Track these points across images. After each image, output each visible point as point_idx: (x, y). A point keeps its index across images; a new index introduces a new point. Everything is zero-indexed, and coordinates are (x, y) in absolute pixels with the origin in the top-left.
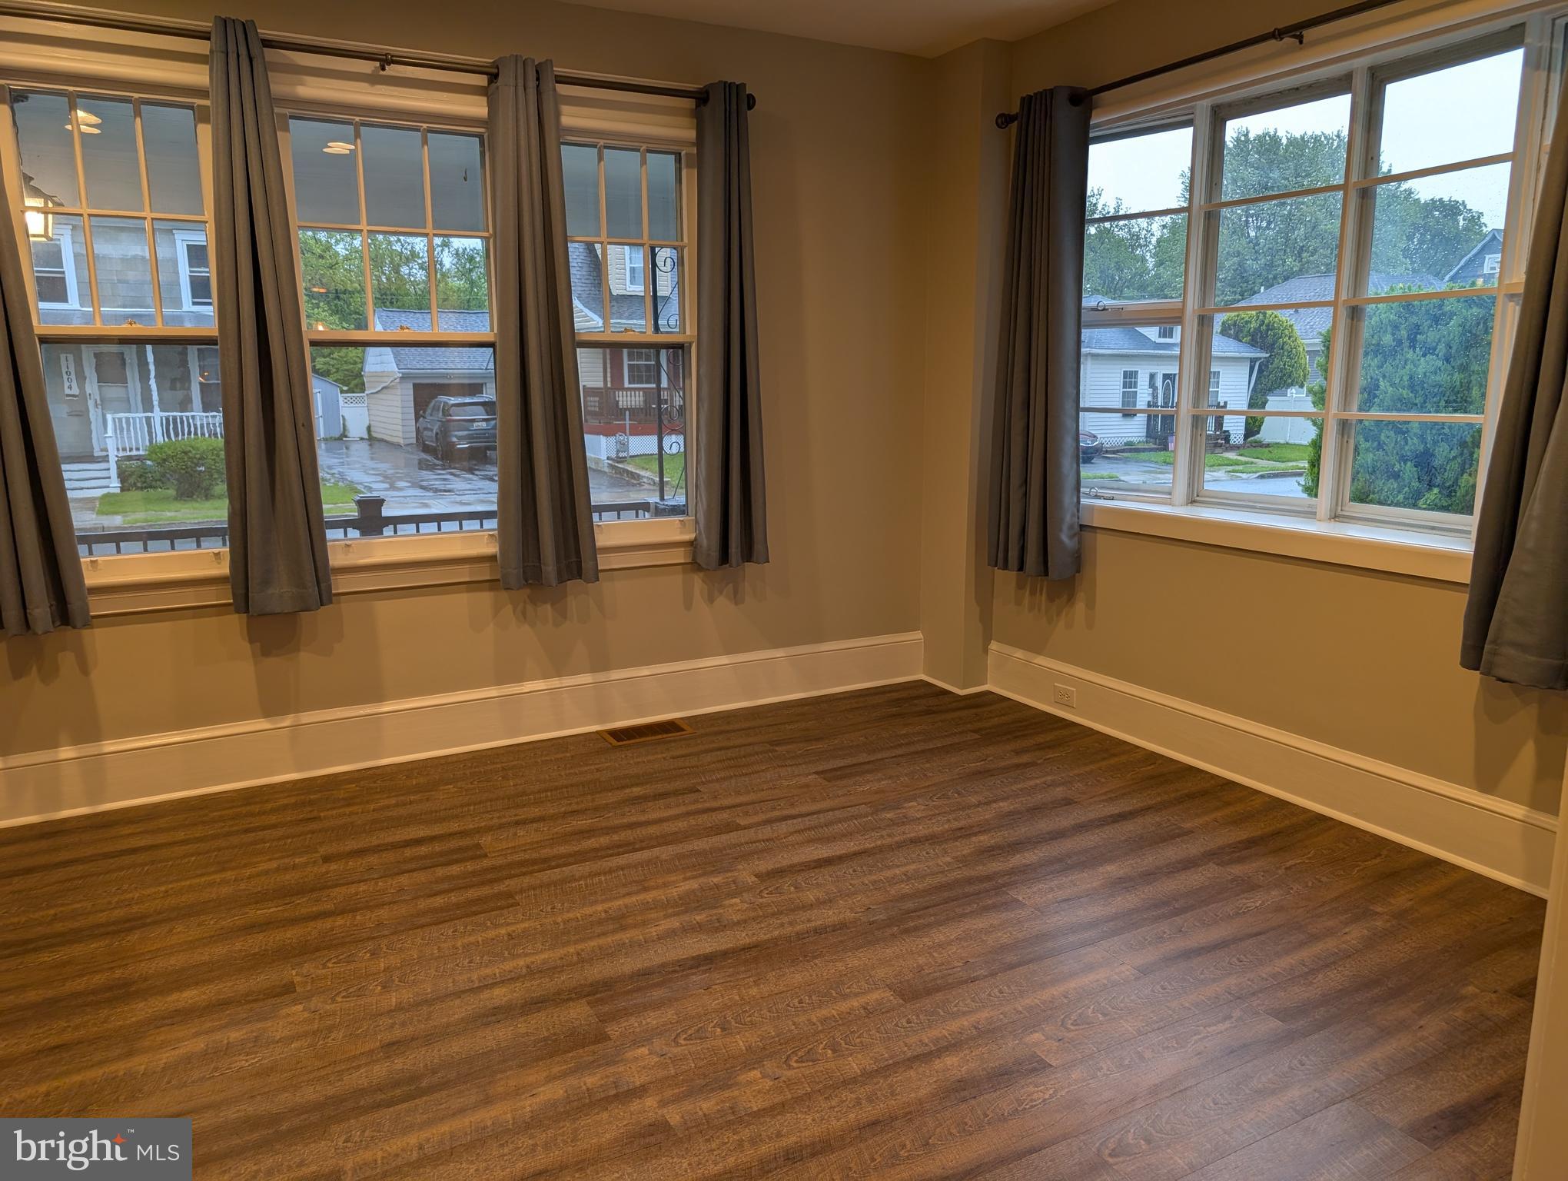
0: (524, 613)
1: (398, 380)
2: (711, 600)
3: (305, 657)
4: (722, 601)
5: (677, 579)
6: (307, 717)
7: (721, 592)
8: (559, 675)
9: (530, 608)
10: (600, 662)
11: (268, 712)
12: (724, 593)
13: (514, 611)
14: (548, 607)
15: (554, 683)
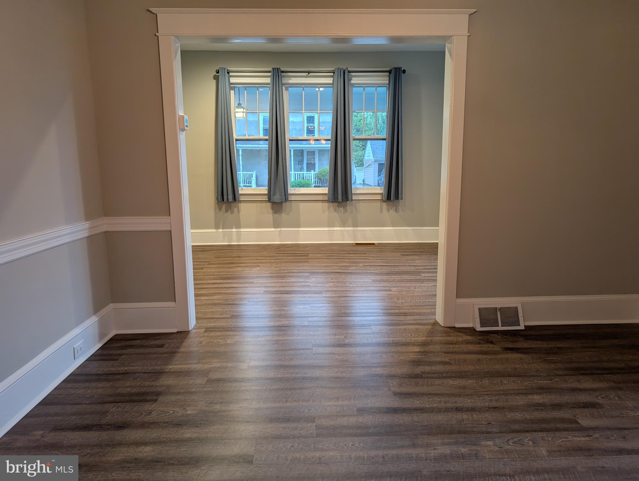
0: (336, 209)
1: (373, 162)
2: (388, 211)
3: (283, 214)
4: (392, 212)
5: (378, 204)
6: (283, 229)
7: (392, 209)
8: (344, 227)
9: (337, 208)
10: (355, 225)
11: (275, 227)
12: (393, 209)
13: (333, 209)
14: (342, 208)
15: (342, 229)
